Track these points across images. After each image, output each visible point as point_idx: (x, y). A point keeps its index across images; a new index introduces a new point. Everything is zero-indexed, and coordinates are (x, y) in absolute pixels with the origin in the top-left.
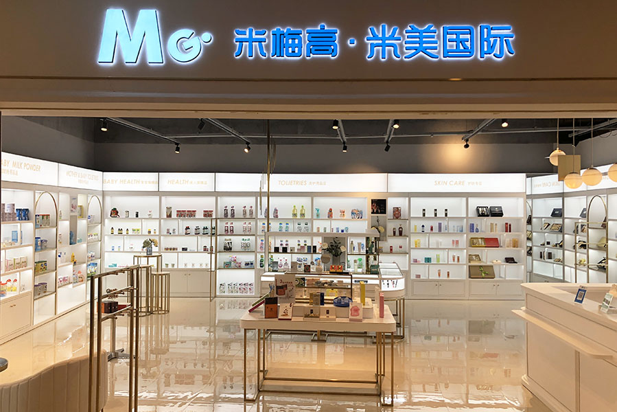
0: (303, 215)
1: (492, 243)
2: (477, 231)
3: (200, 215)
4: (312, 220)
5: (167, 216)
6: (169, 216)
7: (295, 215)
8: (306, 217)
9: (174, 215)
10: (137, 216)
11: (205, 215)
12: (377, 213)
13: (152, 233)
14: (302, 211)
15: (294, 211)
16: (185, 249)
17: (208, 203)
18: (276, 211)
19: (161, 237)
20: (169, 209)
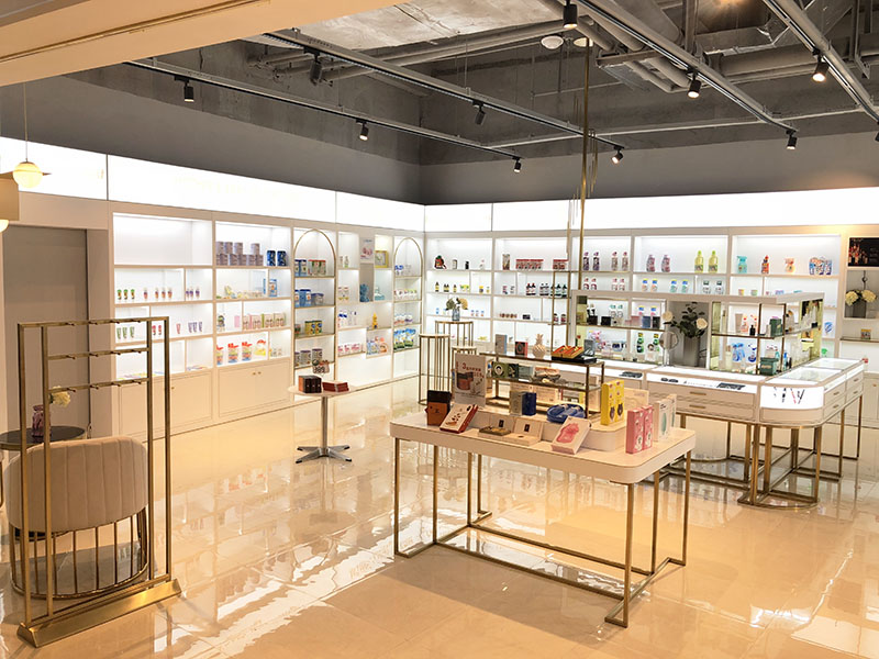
0: (713, 268)
3: (548, 266)
4: (728, 275)
5: (504, 268)
6: (507, 267)
7: (699, 267)
8: (718, 272)
9: (513, 267)
10: (467, 267)
11: (555, 267)
12: (861, 264)
13: (485, 292)
14: (711, 260)
15: (697, 260)
16: (526, 317)
17: (555, 249)
18: (666, 260)
19: (495, 298)
20: (506, 257)
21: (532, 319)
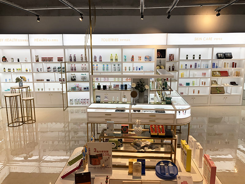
1: (224, 74)
2: (217, 67)
3: (55, 60)
4: (122, 62)
5: (36, 61)
6: (37, 61)
7: (112, 60)
8: (118, 61)
9: (40, 60)
10: (19, 61)
11: (58, 60)
12: (160, 57)
13: (28, 71)
14: (116, 57)
15: (111, 57)
16: (48, 80)
17: (59, 53)
18: (100, 57)
19: (34, 73)
20: (37, 56)
21: (50, 81)
